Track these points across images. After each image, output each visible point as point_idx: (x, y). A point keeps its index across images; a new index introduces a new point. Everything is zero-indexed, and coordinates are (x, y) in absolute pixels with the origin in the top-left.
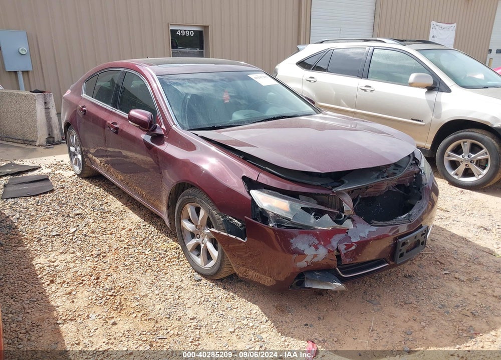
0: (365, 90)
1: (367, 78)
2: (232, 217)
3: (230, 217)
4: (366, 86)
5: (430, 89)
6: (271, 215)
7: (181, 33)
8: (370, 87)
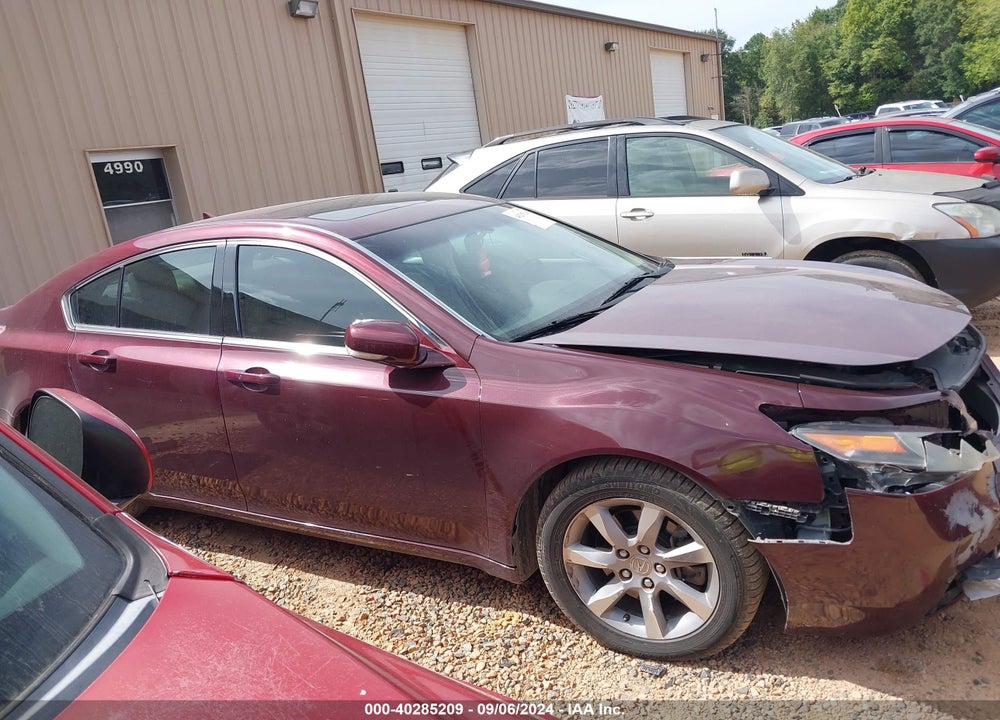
0: (633, 218)
1: (628, 194)
2: (768, 502)
3: (762, 504)
4: (634, 210)
5: (765, 194)
6: (872, 470)
7: (113, 168)
8: (643, 210)
